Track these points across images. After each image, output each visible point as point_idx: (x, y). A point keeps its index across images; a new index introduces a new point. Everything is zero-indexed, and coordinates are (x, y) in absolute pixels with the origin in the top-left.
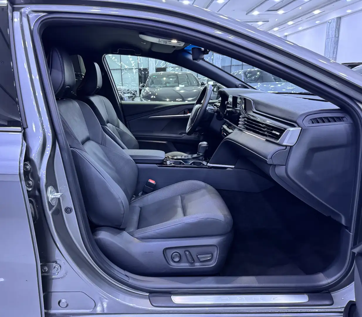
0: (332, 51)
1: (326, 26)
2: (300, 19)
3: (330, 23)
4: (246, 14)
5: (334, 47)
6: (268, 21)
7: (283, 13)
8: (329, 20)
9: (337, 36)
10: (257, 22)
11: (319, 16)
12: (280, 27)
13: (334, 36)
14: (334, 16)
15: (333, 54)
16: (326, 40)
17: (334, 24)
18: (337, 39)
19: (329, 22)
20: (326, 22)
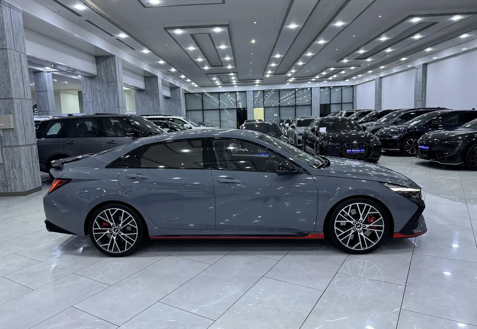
0: (421, 95)
1: (414, 71)
2: (389, 65)
3: (418, 68)
4: (337, 62)
5: (423, 91)
6: (360, 66)
7: (371, 61)
8: (417, 66)
9: (424, 81)
10: (350, 67)
11: (406, 62)
12: (373, 70)
13: (421, 81)
14: (419, 62)
15: (422, 97)
16: (416, 84)
17: (420, 70)
18: (424, 83)
19: (416, 68)
20: (414, 68)
